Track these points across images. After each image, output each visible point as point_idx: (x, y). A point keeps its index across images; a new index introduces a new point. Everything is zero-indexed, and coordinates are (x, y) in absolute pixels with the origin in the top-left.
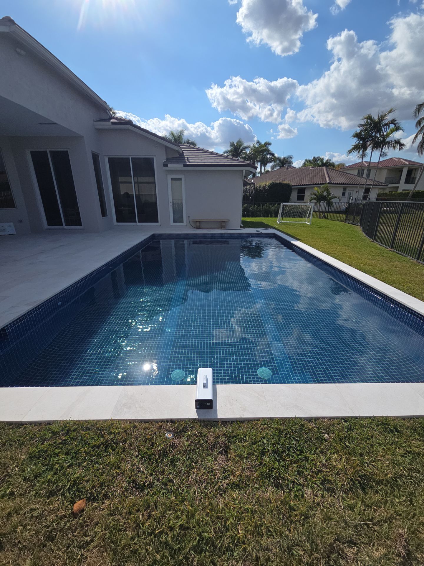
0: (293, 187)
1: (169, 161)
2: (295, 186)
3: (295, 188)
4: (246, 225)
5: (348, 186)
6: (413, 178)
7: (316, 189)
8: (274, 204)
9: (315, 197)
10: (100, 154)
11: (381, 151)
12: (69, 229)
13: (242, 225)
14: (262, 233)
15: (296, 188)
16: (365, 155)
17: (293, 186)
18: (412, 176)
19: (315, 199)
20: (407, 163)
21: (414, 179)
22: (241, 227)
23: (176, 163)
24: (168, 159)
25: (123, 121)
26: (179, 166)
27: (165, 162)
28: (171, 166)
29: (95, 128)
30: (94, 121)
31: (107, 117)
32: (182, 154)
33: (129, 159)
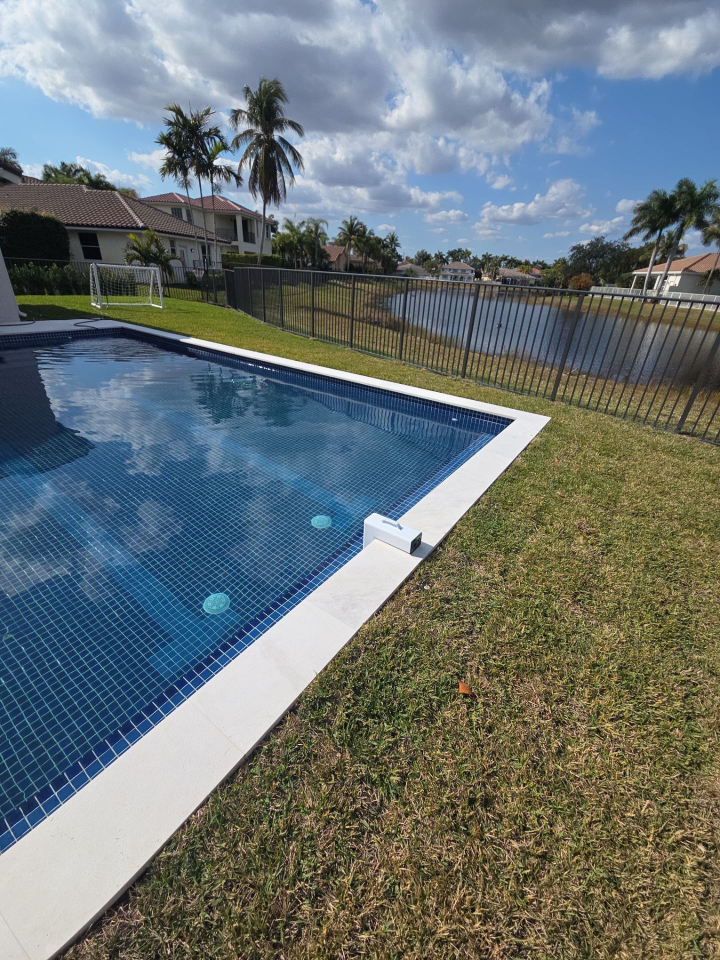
0: (67, 228)
2: (73, 225)
3: (72, 230)
4: (32, 313)
5: (176, 237)
6: (251, 233)
7: (131, 236)
8: (50, 265)
9: (137, 253)
11: (212, 182)
13: (25, 315)
14: (97, 329)
15: (76, 230)
16: (189, 183)
17: (68, 225)
18: (249, 231)
19: (138, 258)
20: (239, 209)
21: (252, 235)
22: (22, 319)
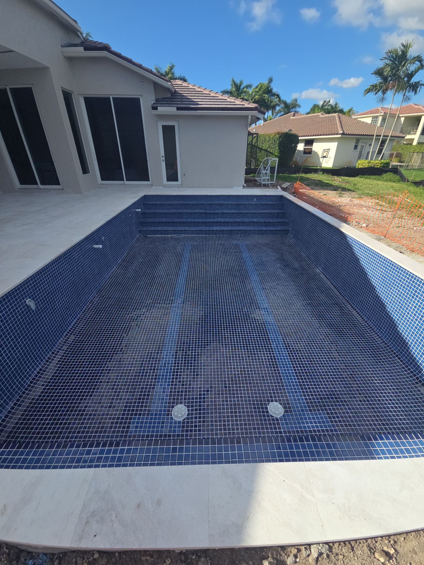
1: (159, 102)
3: (302, 139)
5: (362, 137)
10: (73, 92)
11: (404, 95)
12: (46, 189)
16: (384, 99)
17: (300, 136)
22: (244, 187)
23: (168, 105)
24: (157, 100)
25: (99, 46)
26: (172, 110)
27: (154, 104)
28: (162, 110)
29: (65, 56)
30: (62, 47)
31: (78, 41)
32: (175, 93)
33: (109, 98)
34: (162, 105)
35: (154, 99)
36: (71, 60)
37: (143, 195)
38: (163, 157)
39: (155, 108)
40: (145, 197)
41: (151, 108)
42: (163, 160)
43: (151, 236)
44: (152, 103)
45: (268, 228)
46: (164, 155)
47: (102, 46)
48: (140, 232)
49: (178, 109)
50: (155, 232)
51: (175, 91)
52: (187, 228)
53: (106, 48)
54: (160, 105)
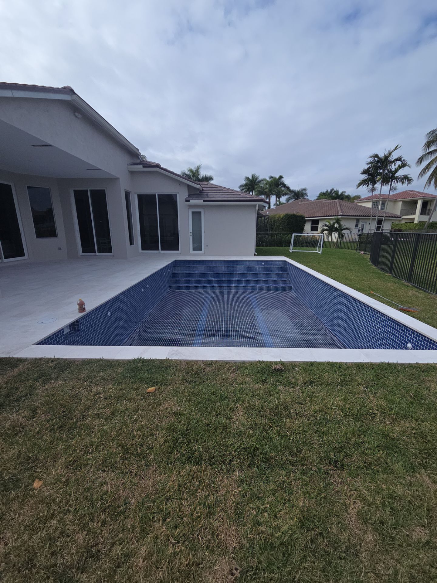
0: (306, 219)
1: (191, 197)
2: (308, 217)
3: (309, 220)
4: (259, 253)
5: (362, 217)
8: (287, 235)
9: (327, 228)
10: (131, 192)
11: (391, 186)
12: (101, 256)
16: (374, 189)
20: (421, 195)
21: (429, 210)
22: (255, 255)
23: (197, 199)
24: (189, 196)
25: (152, 165)
26: (200, 202)
27: (187, 198)
28: (193, 202)
29: (129, 171)
30: (128, 165)
31: (138, 161)
32: (202, 191)
33: (156, 195)
34: (193, 199)
35: (187, 194)
36: (132, 173)
37: (174, 260)
38: (191, 233)
39: (187, 201)
40: (175, 261)
41: (185, 201)
42: (191, 235)
43: (179, 290)
44: (186, 197)
45: (274, 285)
46: (192, 232)
47: (155, 165)
48: (170, 287)
49: (204, 201)
50: (182, 288)
51: (203, 189)
52: (208, 285)
53: (158, 166)
54: (191, 199)
